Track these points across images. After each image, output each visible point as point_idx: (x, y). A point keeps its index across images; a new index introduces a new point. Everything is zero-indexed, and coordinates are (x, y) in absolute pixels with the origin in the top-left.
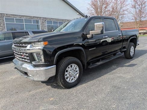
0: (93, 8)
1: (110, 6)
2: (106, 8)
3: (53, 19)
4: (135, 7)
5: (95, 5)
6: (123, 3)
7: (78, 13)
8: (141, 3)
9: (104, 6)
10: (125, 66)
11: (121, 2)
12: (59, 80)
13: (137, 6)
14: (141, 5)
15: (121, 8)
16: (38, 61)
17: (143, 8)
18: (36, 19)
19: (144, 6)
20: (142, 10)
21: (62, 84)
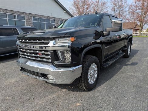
0: (76, 8)
1: (92, 7)
2: (87, 8)
3: (40, 15)
4: (114, 10)
5: (77, 5)
6: (104, 5)
7: (65, 12)
8: (119, 7)
9: (86, 7)
10: (128, 65)
11: (102, 4)
12: (83, 82)
13: (116, 9)
14: (119, 9)
15: (102, 10)
16: (62, 60)
17: (121, 11)
18: (20, 15)
19: (122, 9)
20: (120, 13)
21: (85, 86)
